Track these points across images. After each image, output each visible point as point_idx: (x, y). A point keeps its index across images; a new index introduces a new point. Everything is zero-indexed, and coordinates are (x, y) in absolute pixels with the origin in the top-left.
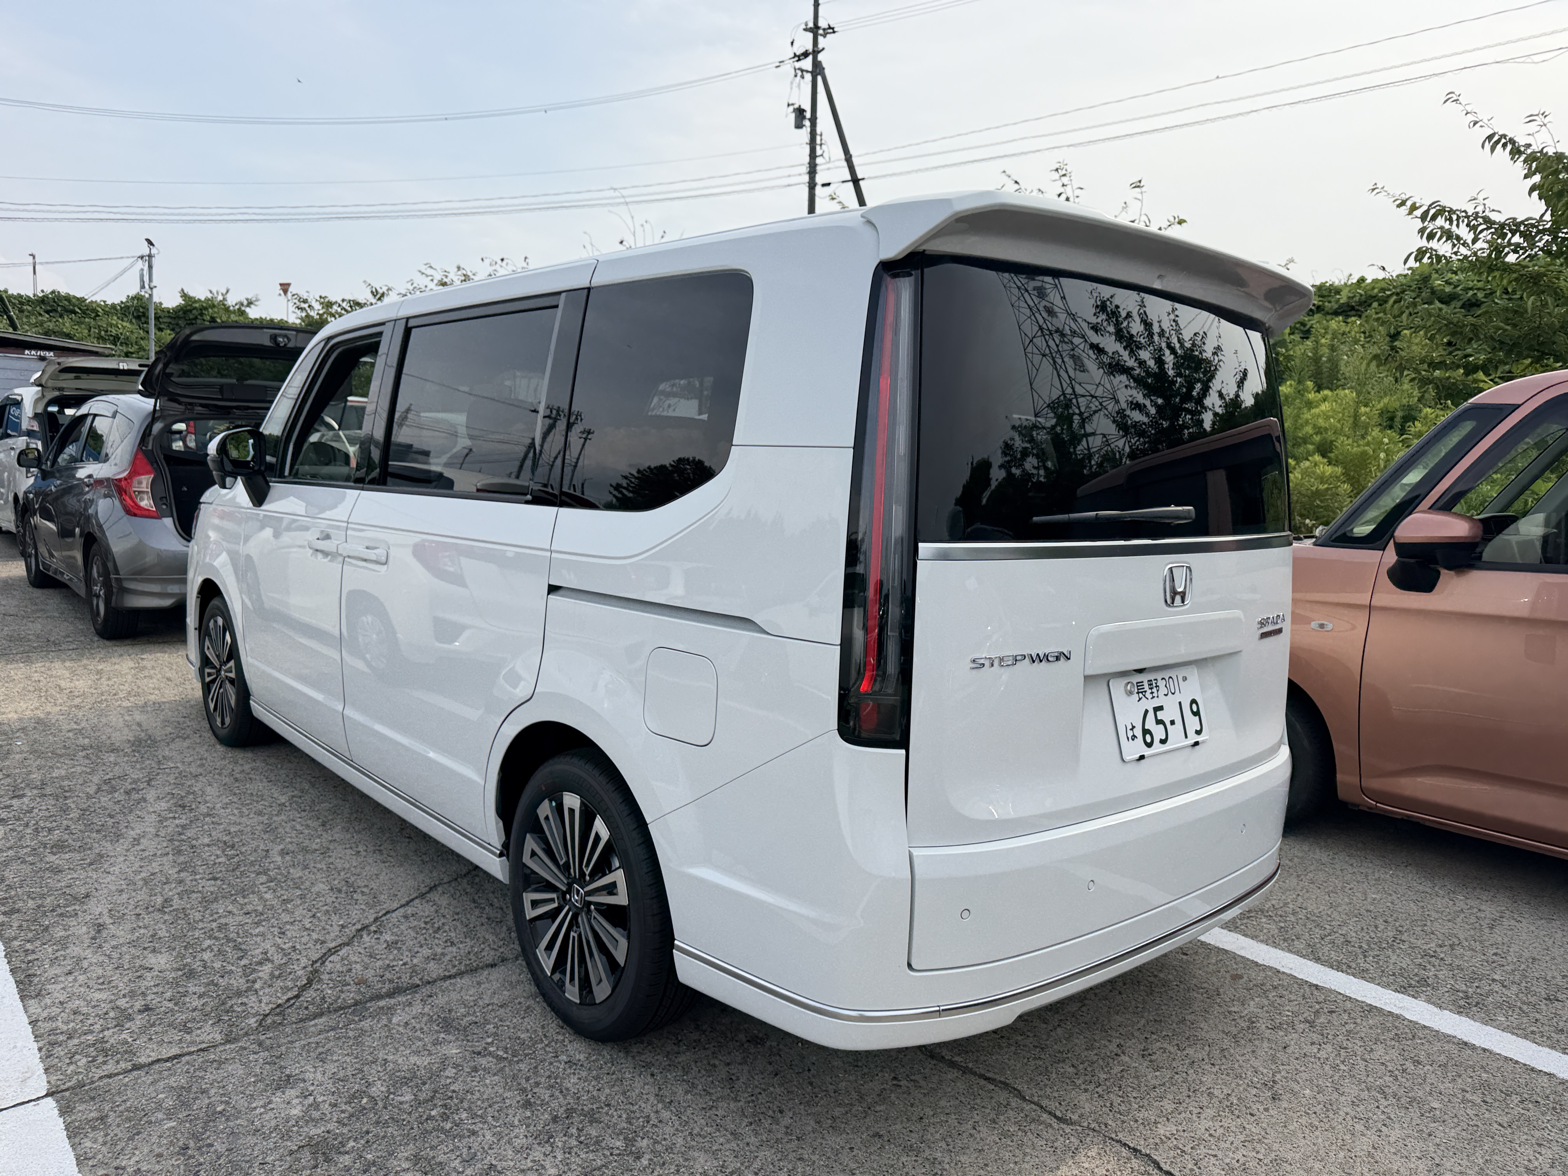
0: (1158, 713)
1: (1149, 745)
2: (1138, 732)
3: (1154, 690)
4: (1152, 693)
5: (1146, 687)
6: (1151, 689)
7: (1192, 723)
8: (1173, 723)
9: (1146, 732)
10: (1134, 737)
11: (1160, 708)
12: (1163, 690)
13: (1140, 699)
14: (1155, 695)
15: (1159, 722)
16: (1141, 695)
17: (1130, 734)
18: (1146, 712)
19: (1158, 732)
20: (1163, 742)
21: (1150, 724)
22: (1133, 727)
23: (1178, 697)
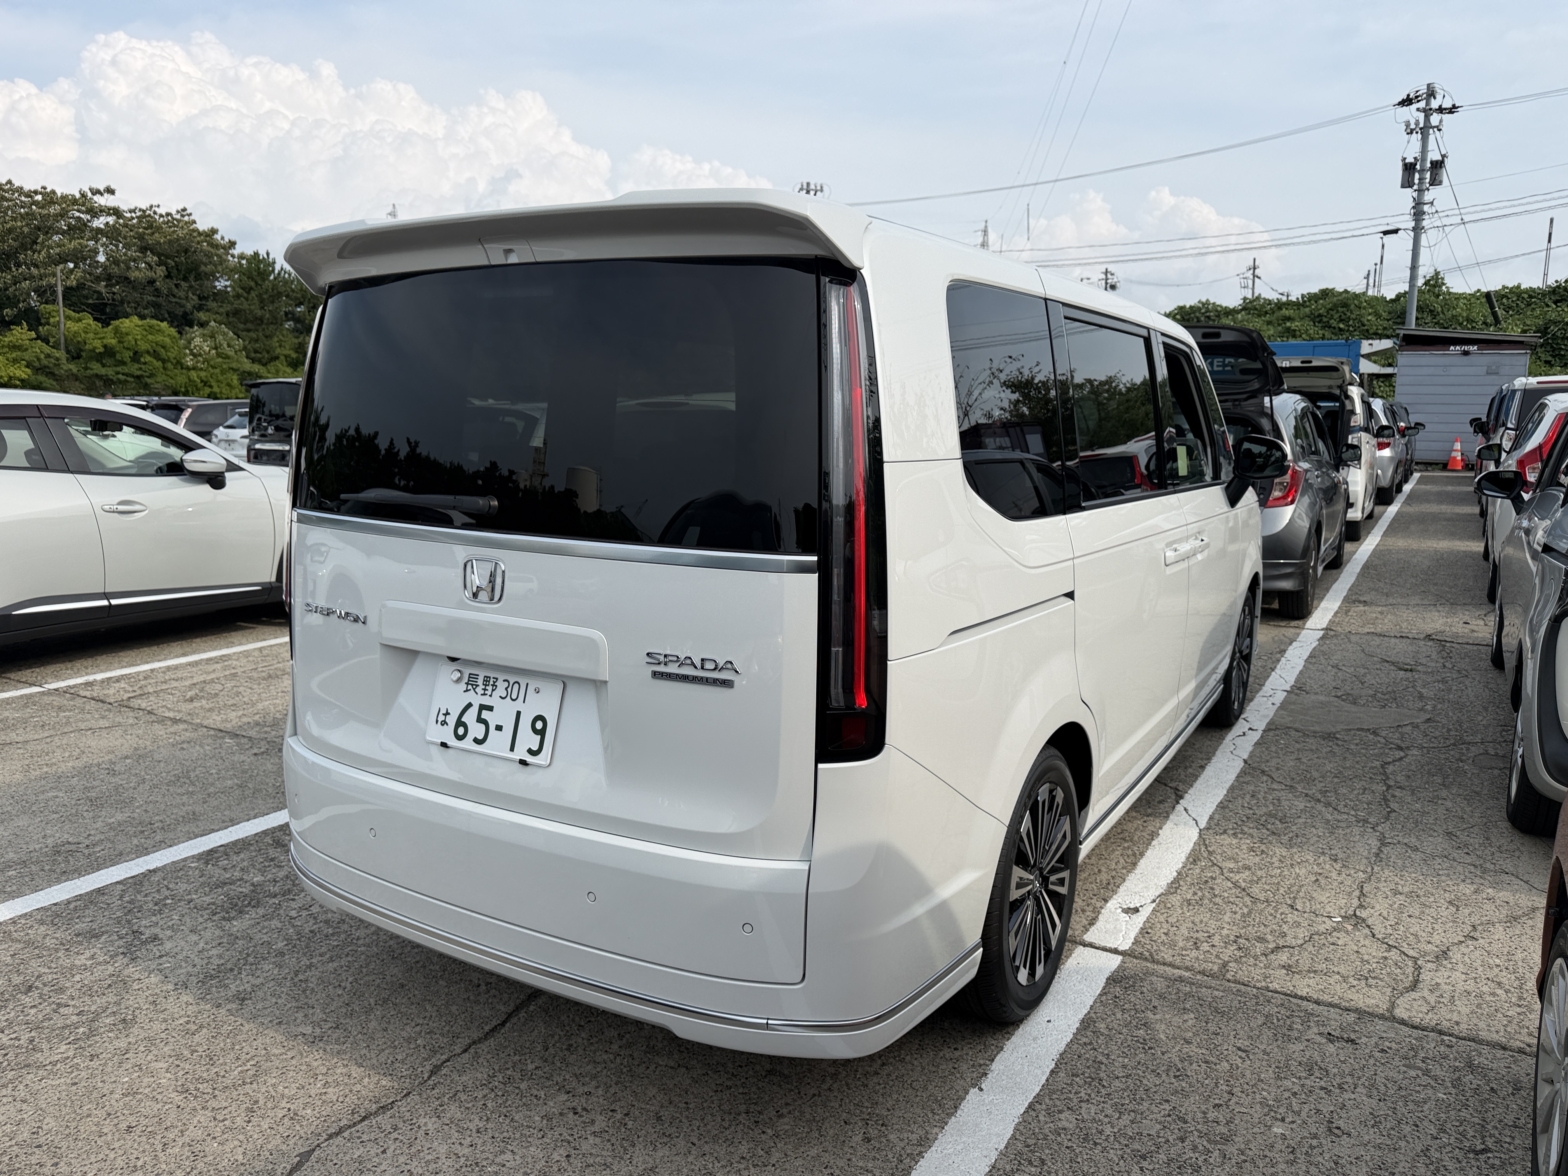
0: (484, 712)
1: (460, 738)
2: (452, 720)
3: (490, 688)
4: (485, 690)
5: (480, 682)
6: (486, 685)
7: (528, 739)
8: (499, 728)
9: (460, 723)
10: (444, 723)
11: (490, 708)
12: (501, 691)
13: (467, 691)
14: (489, 693)
15: (480, 720)
16: (470, 687)
17: (441, 718)
18: (470, 705)
19: (477, 730)
20: (477, 741)
21: (470, 718)
22: (447, 714)
23: (518, 705)
